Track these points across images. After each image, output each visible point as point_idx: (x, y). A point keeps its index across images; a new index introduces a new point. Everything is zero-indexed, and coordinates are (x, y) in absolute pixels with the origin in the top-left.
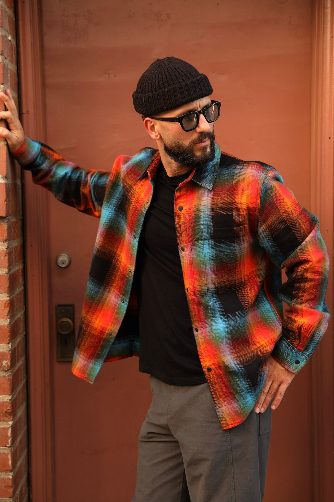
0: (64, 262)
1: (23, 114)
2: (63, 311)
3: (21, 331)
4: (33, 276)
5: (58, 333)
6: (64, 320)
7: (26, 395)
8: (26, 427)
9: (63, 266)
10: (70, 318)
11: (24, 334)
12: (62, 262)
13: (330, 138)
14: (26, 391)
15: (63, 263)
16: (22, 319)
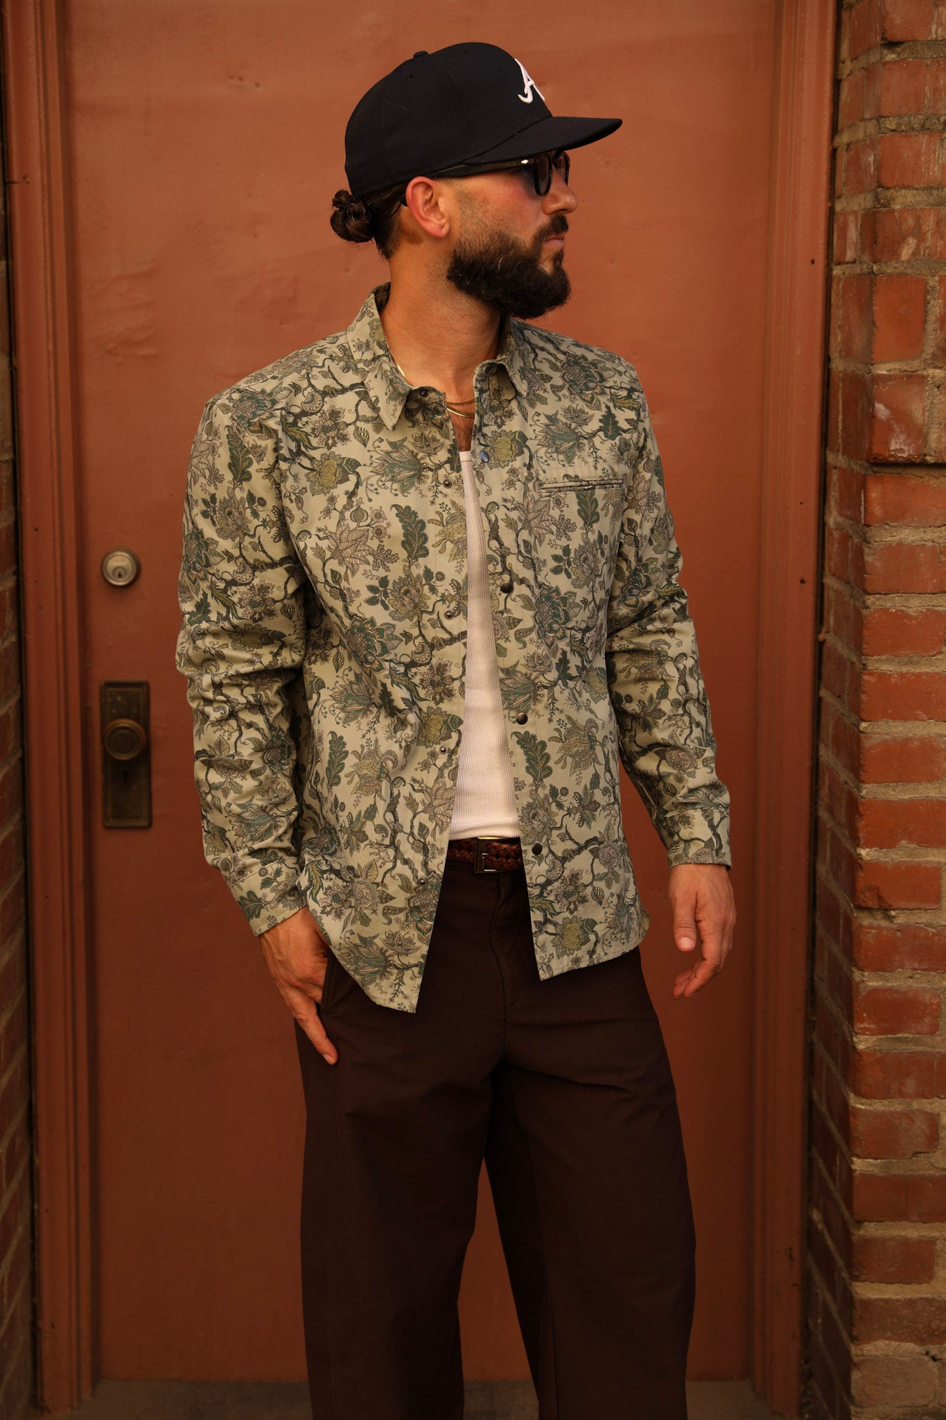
0: (123, 573)
1: (12, 182)
2: (119, 699)
3: (10, 748)
4: (41, 608)
5: (106, 756)
6: (125, 723)
7: (23, 909)
8: (23, 990)
9: (121, 583)
10: (137, 720)
11: (19, 755)
12: (117, 573)
13: (813, 262)
14: (22, 901)
15: (120, 576)
16: (12, 717)
